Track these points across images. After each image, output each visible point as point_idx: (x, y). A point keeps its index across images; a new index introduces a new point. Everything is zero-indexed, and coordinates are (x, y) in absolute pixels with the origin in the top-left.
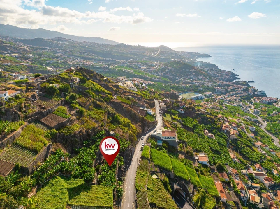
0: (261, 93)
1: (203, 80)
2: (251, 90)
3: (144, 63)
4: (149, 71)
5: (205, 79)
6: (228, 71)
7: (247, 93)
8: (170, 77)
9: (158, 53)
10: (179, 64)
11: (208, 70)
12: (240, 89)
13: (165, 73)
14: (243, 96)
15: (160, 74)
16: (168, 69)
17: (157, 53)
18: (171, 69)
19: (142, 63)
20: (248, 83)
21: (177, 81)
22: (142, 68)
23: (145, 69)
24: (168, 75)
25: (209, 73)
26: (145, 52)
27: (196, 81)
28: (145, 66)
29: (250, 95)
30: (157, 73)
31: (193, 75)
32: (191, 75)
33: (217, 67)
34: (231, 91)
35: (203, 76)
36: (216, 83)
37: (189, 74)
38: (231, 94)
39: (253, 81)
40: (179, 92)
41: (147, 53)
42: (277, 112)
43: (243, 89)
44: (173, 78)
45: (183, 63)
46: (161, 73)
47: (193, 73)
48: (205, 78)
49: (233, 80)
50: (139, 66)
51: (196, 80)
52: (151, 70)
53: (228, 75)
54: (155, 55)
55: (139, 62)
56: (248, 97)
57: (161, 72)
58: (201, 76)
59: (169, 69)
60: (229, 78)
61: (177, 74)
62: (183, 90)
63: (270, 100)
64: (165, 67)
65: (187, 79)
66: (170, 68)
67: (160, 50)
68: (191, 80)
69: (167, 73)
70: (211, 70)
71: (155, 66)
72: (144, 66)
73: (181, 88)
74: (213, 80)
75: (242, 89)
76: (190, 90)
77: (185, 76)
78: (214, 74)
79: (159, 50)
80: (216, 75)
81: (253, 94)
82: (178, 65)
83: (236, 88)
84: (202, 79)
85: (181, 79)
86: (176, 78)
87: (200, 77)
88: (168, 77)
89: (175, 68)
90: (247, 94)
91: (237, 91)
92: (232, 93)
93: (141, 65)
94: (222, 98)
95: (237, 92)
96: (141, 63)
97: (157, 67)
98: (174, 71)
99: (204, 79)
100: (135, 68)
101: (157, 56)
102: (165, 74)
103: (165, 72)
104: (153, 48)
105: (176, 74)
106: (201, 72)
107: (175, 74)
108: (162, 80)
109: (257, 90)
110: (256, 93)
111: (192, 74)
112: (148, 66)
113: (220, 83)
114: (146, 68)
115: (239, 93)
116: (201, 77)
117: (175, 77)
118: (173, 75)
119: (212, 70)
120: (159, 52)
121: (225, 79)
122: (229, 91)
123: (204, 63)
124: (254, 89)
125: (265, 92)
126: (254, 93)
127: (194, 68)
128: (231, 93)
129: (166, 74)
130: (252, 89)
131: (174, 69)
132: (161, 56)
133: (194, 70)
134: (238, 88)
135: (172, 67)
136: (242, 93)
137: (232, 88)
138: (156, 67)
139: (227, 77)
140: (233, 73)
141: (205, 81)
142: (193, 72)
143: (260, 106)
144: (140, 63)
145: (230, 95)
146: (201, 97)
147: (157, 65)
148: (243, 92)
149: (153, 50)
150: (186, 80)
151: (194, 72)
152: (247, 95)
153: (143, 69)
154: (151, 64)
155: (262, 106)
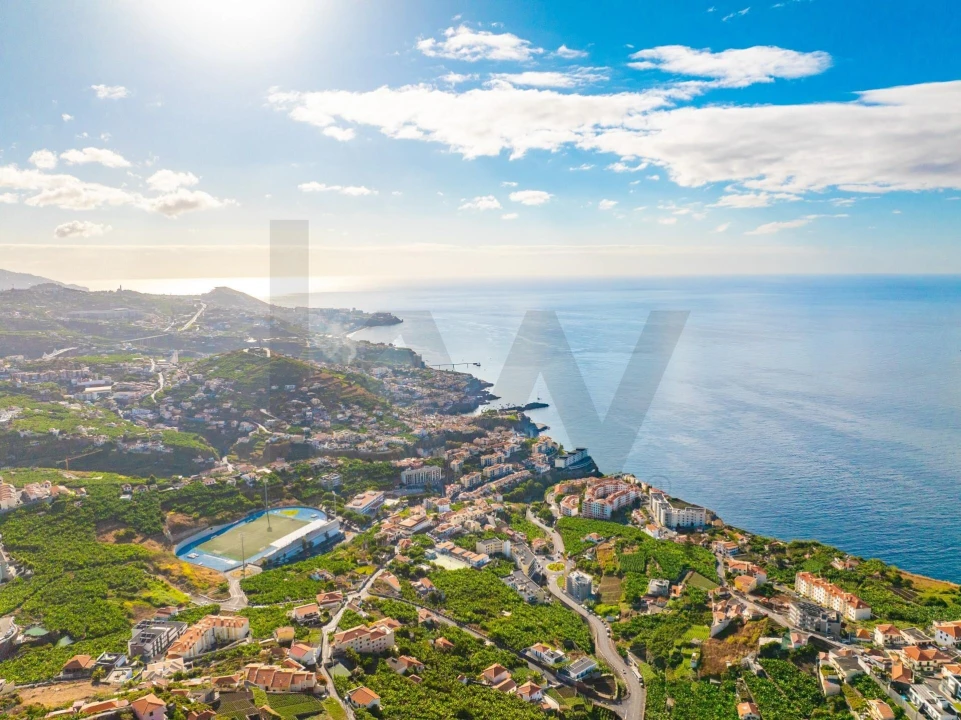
0: (577, 458)
1: (357, 426)
2: (540, 451)
3: (102, 368)
4: (121, 403)
5: (366, 418)
6: (456, 374)
7: (527, 468)
8: (214, 423)
9: (194, 319)
10: (253, 363)
11: (383, 376)
12: (500, 454)
13: (189, 410)
14: (514, 485)
15: (167, 415)
16: (207, 390)
17: (192, 317)
18: (218, 388)
19: (95, 368)
20: (527, 414)
21: (240, 440)
22: (87, 390)
23: (103, 395)
24: (206, 414)
25: (387, 389)
26: (139, 317)
27: (324, 436)
28: (108, 378)
29: (538, 474)
30: (154, 408)
31: (313, 407)
32: (305, 406)
33: (420, 358)
34: (465, 472)
35: (356, 407)
36: (411, 430)
37: (297, 406)
38: (467, 485)
39: (540, 402)
40: (218, 517)
41: (150, 321)
42: (666, 583)
43: (509, 453)
44: (227, 426)
45: (272, 356)
46: (171, 408)
47: (315, 401)
48: (364, 414)
49: (477, 407)
50: (73, 381)
51: (325, 430)
52: (132, 398)
53: (457, 390)
54: (182, 325)
55: (77, 366)
56: (531, 487)
57: (176, 405)
58: (348, 407)
59: (212, 388)
60: (461, 399)
61: (245, 410)
62: (241, 503)
63: (616, 501)
64: (192, 379)
65: (288, 427)
66: (214, 383)
67: (205, 306)
68: (302, 433)
69: (200, 405)
70: (396, 373)
71: (153, 377)
72: (102, 382)
73: (232, 494)
74: (397, 418)
75: (505, 453)
76: (281, 496)
77: (278, 415)
78: (408, 391)
79: (200, 307)
80: (412, 393)
81: (549, 468)
82: (249, 367)
83: (484, 453)
84: (352, 423)
85: (261, 431)
86: (238, 426)
87: (343, 413)
88: (200, 428)
89: (237, 382)
90: (526, 473)
91: (489, 464)
92: (471, 481)
93: (86, 377)
94: (424, 524)
95: (487, 470)
96: (90, 365)
97: (161, 380)
98: (232, 397)
99: (361, 418)
100: (45, 395)
101: (189, 330)
102: (190, 413)
103: (189, 404)
104: (179, 299)
105: (238, 408)
106: (351, 392)
107: (234, 410)
108: (166, 446)
109: (562, 447)
110: (559, 463)
111: (310, 404)
112: (121, 380)
113: (426, 432)
114: (109, 388)
115: (497, 473)
116: (348, 413)
117: (235, 422)
118: (226, 415)
119: (401, 372)
120: (198, 314)
121: (445, 405)
122: (457, 469)
123: (372, 348)
124: (550, 446)
125: (589, 454)
126: (552, 465)
127: (318, 378)
128: (465, 480)
129: (195, 412)
130: (544, 448)
131: (232, 387)
132: (207, 331)
133: (317, 385)
134: (492, 452)
135: (227, 379)
136: (509, 473)
137: (466, 454)
138: (156, 381)
139: (454, 396)
140: (475, 376)
141: (365, 430)
142: (314, 396)
143: (587, 538)
144: (86, 369)
145: (463, 487)
146: (326, 535)
147: (163, 370)
148: (511, 466)
149: (178, 306)
150: (282, 435)
151: (318, 392)
152: (527, 479)
153: (91, 393)
154: (137, 367)
155: (593, 536)
